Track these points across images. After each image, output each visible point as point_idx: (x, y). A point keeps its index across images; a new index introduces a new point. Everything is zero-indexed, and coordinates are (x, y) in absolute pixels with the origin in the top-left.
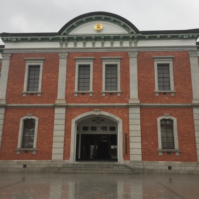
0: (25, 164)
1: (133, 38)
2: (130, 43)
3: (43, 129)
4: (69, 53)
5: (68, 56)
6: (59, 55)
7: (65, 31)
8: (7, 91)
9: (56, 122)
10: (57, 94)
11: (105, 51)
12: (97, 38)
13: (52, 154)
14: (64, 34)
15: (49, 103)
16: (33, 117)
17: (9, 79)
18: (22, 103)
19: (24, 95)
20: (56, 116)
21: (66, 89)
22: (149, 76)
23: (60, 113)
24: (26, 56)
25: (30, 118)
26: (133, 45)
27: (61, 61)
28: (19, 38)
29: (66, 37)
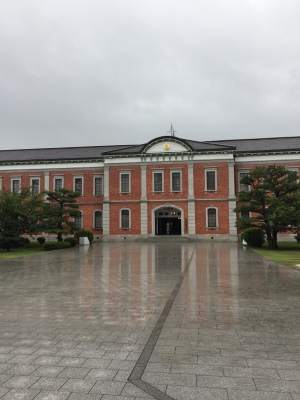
1: (190, 154)
3: (134, 216)
4: (147, 166)
5: (147, 168)
6: (141, 167)
7: (144, 151)
8: (109, 192)
10: (141, 194)
11: (172, 163)
12: (166, 155)
13: (141, 231)
14: (144, 153)
15: (136, 199)
16: (128, 209)
17: (110, 184)
18: (119, 200)
19: (120, 195)
20: (142, 208)
21: (147, 190)
22: (201, 180)
23: (144, 207)
25: (125, 209)
26: (190, 159)
27: (142, 171)
29: (145, 155)
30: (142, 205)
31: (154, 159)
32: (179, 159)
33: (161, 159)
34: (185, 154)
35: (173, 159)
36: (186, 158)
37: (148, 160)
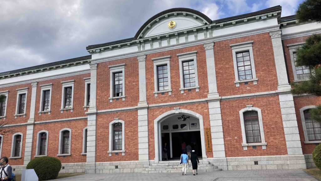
0: (116, 165)
1: (207, 29)
2: (206, 35)
3: (129, 131)
4: (146, 55)
5: (146, 58)
6: (138, 58)
7: (141, 35)
8: (97, 99)
9: (139, 124)
10: (139, 97)
11: (180, 47)
12: (171, 36)
13: (138, 155)
14: (140, 38)
15: (132, 106)
16: (120, 121)
17: (97, 87)
18: (110, 108)
19: (111, 101)
20: (139, 118)
21: (147, 90)
22: (227, 66)
23: (142, 115)
24: (110, 64)
25: (117, 122)
26: (208, 36)
27: (140, 63)
28: (102, 48)
29: (142, 40)
30: (140, 112)
31: (156, 45)
32: (192, 38)
33: (165, 43)
34: (199, 30)
35: (182, 40)
36: (201, 36)
37: (148, 47)
